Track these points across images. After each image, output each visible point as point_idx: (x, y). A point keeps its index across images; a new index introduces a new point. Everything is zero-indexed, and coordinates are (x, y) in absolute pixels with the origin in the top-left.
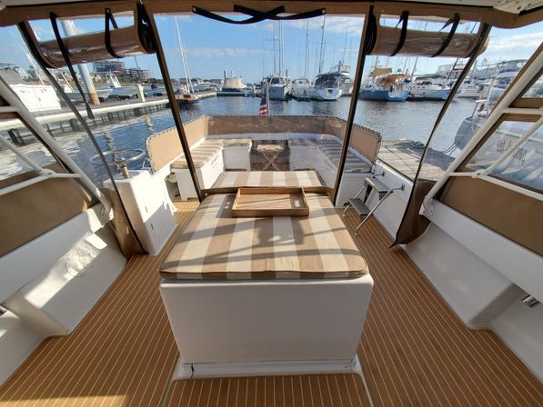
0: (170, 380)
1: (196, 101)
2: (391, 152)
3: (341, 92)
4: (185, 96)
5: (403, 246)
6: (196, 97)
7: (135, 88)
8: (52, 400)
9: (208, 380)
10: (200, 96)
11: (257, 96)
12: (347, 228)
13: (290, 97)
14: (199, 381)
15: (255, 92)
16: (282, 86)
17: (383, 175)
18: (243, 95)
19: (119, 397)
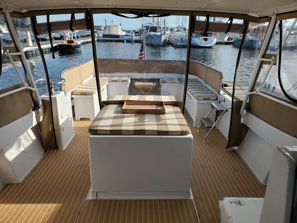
0: (84, 199)
1: (78, 46)
2: (242, 89)
3: (215, 40)
4: (69, 42)
5: (236, 148)
6: (79, 42)
7: (25, 33)
8: (22, 205)
9: (106, 201)
10: (82, 41)
11: (136, 41)
12: (185, 118)
13: (168, 43)
14: (101, 201)
15: (134, 39)
16: (159, 34)
17: (224, 101)
18: (122, 41)
19: (58, 204)
